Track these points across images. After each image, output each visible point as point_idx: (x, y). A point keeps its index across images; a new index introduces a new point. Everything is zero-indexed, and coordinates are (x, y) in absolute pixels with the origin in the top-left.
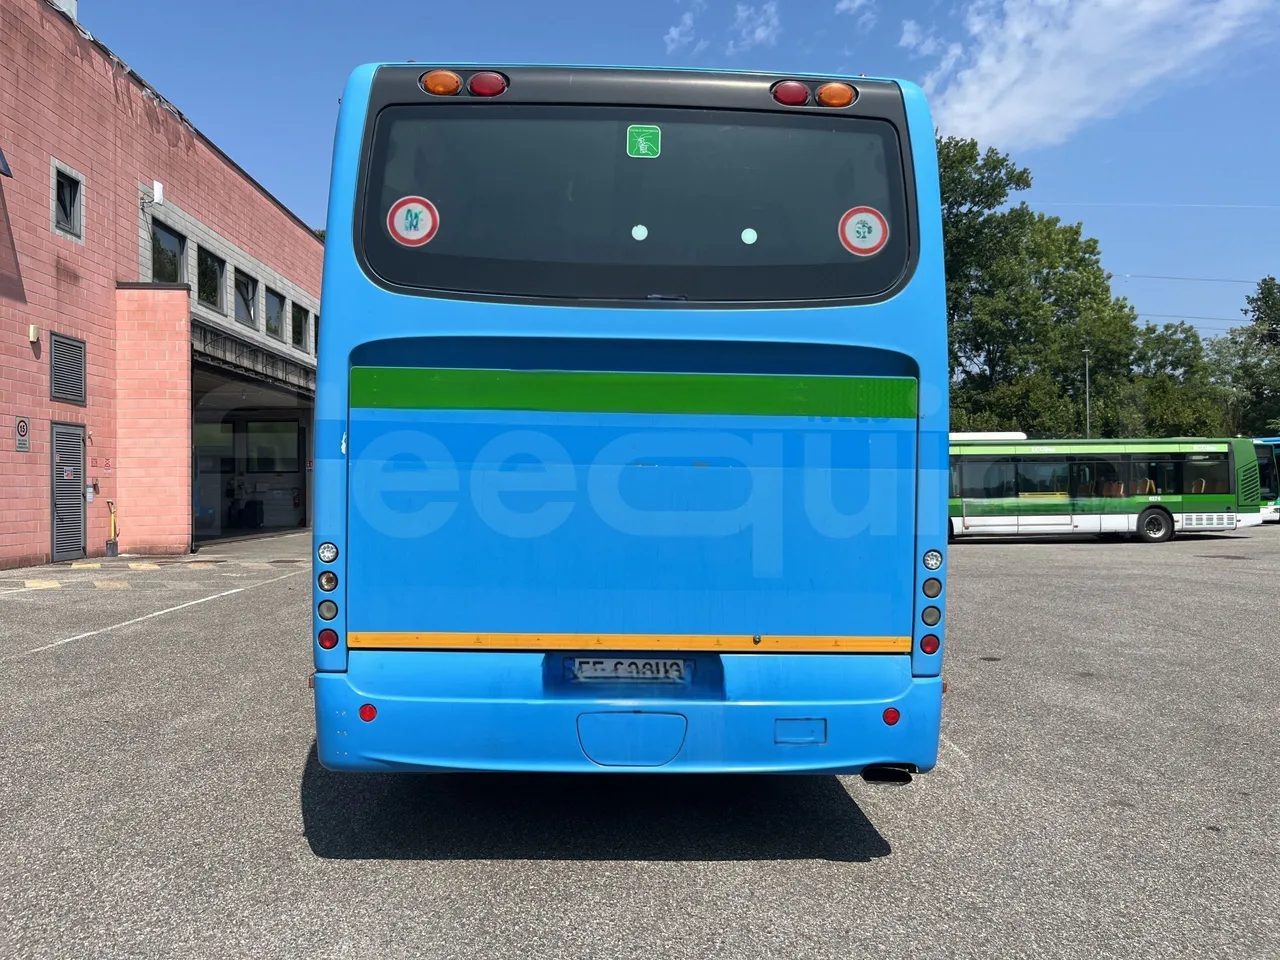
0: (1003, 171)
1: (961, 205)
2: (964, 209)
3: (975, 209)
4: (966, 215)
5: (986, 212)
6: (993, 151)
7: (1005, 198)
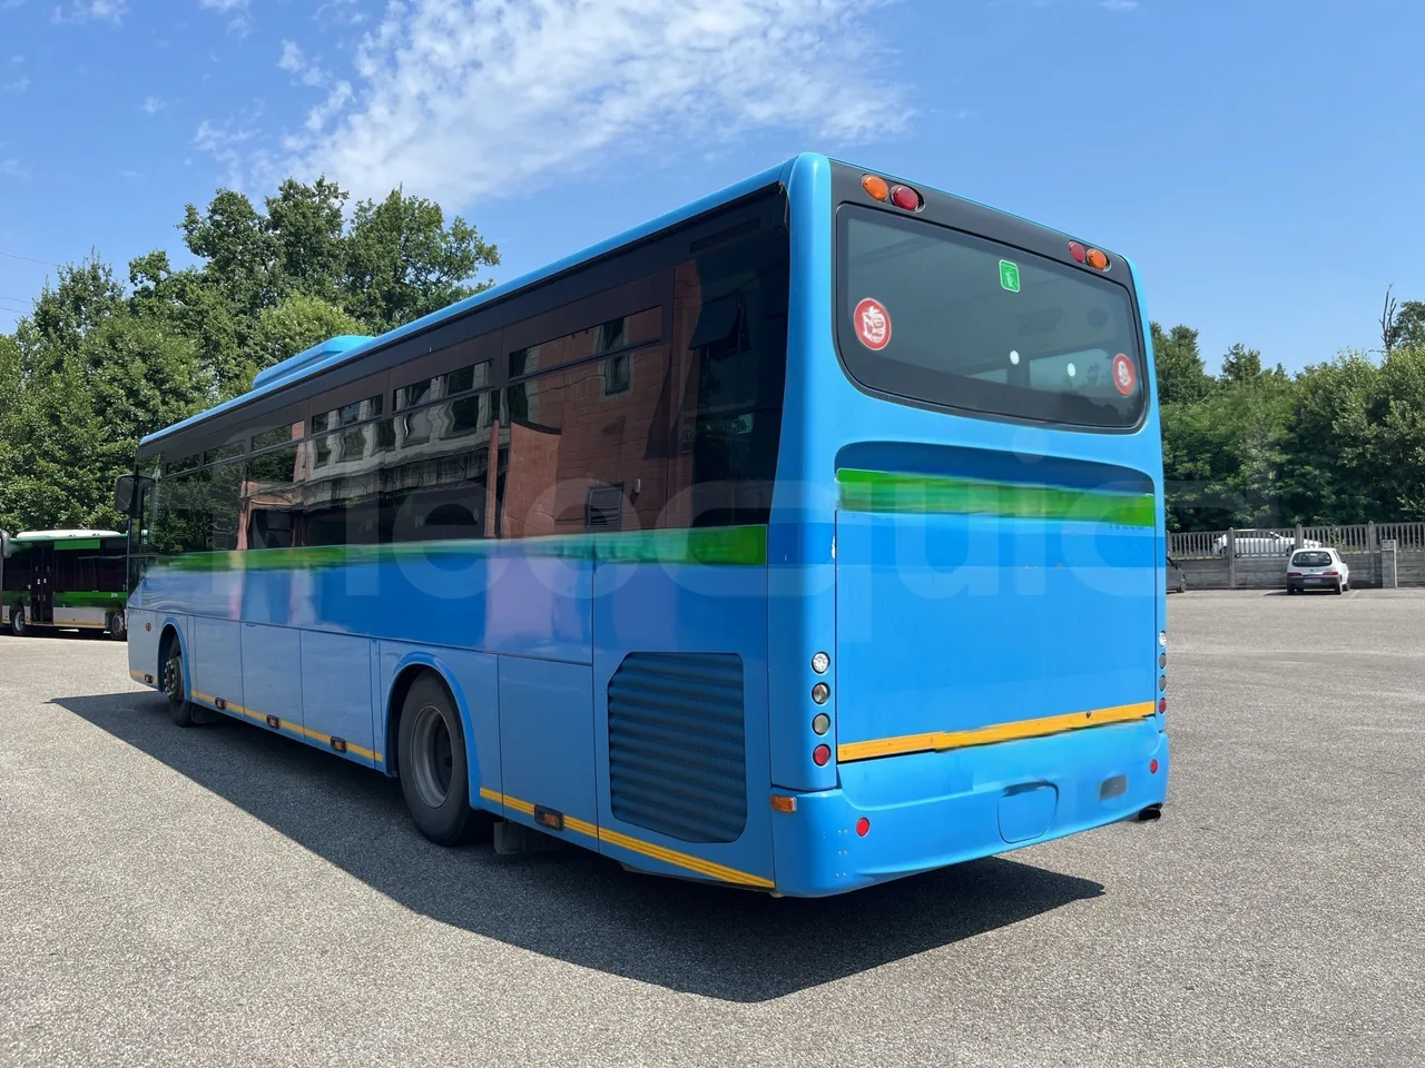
0: (472, 244)
1: (430, 272)
2: (433, 277)
3: (444, 279)
4: (434, 284)
5: (456, 284)
6: (460, 221)
7: (475, 272)
